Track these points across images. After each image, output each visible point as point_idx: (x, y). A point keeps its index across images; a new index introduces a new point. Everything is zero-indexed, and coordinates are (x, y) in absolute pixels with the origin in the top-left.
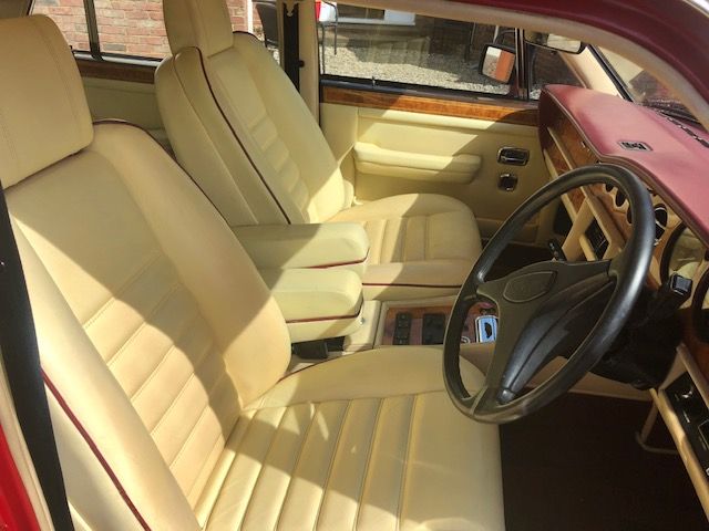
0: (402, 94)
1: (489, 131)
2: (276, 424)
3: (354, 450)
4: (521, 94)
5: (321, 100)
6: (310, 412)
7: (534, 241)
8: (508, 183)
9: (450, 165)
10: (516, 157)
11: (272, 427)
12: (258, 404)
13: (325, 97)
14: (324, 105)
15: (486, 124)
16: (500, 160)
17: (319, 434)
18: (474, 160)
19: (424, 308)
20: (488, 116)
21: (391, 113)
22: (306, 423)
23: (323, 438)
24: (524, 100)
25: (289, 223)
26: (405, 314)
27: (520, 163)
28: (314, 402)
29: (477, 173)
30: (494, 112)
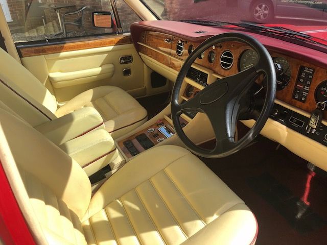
0: (65, 43)
1: (112, 51)
2: (106, 219)
3: (157, 206)
4: (119, 31)
5: (21, 56)
6: (119, 204)
7: (146, 94)
8: (127, 72)
9: (101, 71)
10: (127, 59)
11: (104, 222)
12: (88, 216)
13: (23, 55)
14: (23, 58)
15: (110, 48)
16: (121, 63)
17: (133, 210)
18: (111, 66)
19: (134, 135)
20: (110, 44)
21: (63, 54)
22: (122, 209)
23: (137, 211)
24: (121, 33)
25: (51, 120)
26: (127, 141)
27: (130, 62)
28: (117, 199)
29: (114, 72)
30: (112, 41)
